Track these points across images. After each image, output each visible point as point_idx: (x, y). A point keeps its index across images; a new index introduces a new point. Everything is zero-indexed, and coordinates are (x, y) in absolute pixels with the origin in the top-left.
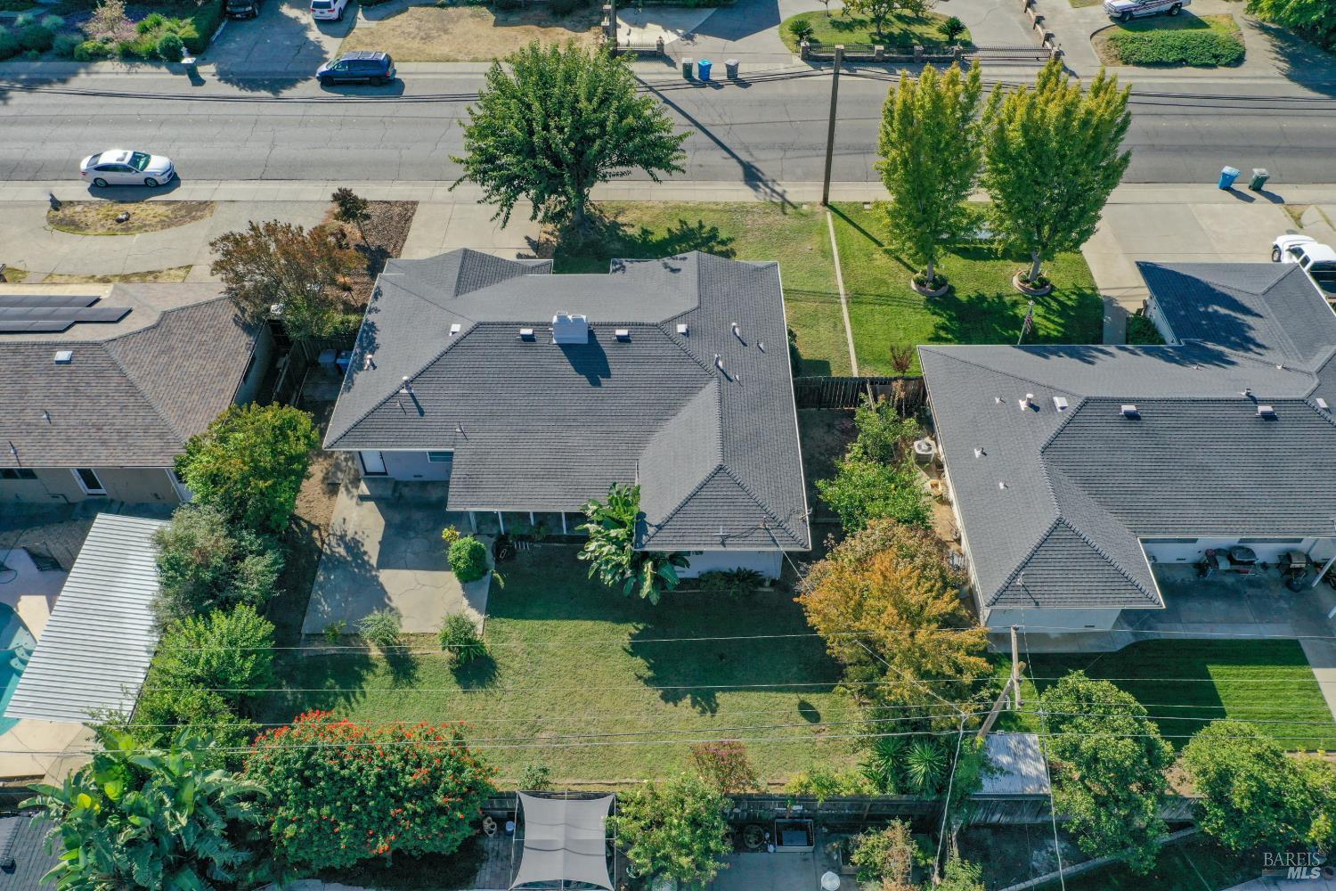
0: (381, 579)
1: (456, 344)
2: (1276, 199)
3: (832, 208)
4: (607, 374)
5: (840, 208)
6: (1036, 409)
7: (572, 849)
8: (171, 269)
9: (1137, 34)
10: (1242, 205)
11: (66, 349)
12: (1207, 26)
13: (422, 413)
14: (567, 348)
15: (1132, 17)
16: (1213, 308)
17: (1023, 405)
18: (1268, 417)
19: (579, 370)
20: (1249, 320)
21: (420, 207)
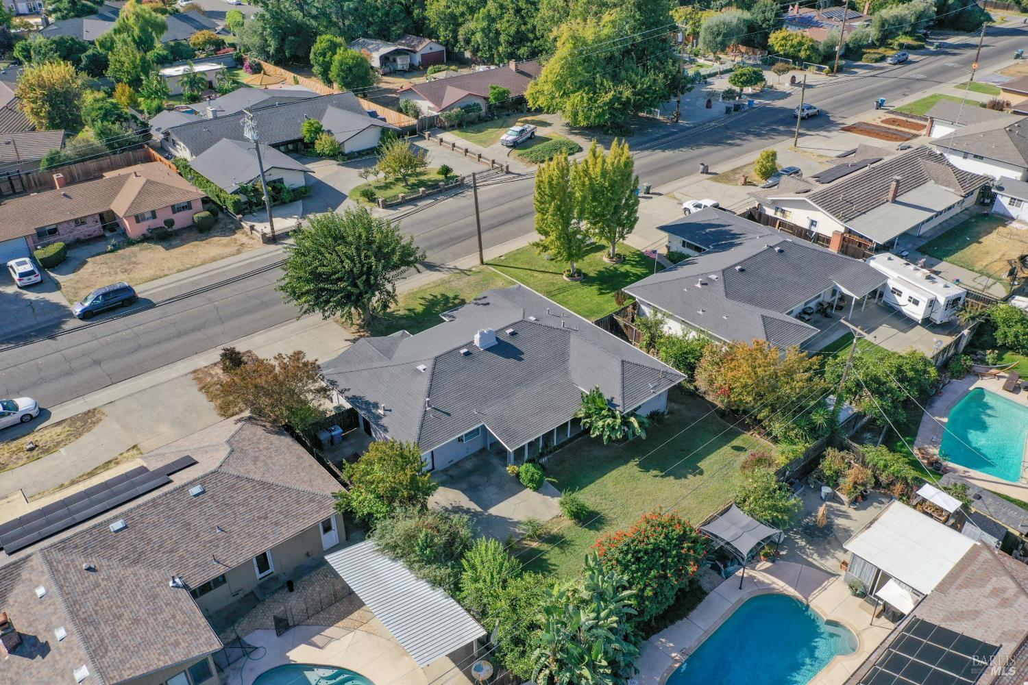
0: (494, 514)
1: (433, 374)
2: (660, 194)
3: (487, 264)
4: (522, 353)
5: (492, 262)
6: (706, 284)
7: (747, 529)
8: (122, 454)
9: (530, 150)
10: (650, 201)
11: (194, 486)
12: (551, 139)
13: (449, 415)
14: (490, 349)
15: (518, 144)
16: (708, 230)
17: (699, 285)
18: (781, 251)
19: (507, 357)
20: (727, 228)
21: (255, 352)
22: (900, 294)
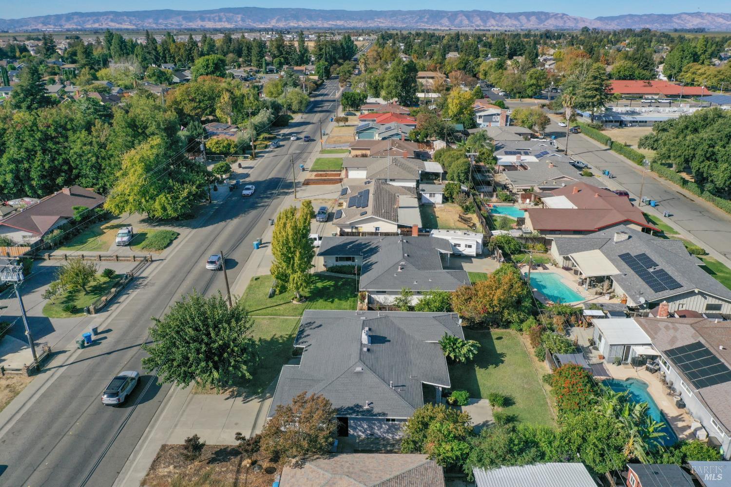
17: (399, 270)
21: (170, 443)
22: (459, 245)
